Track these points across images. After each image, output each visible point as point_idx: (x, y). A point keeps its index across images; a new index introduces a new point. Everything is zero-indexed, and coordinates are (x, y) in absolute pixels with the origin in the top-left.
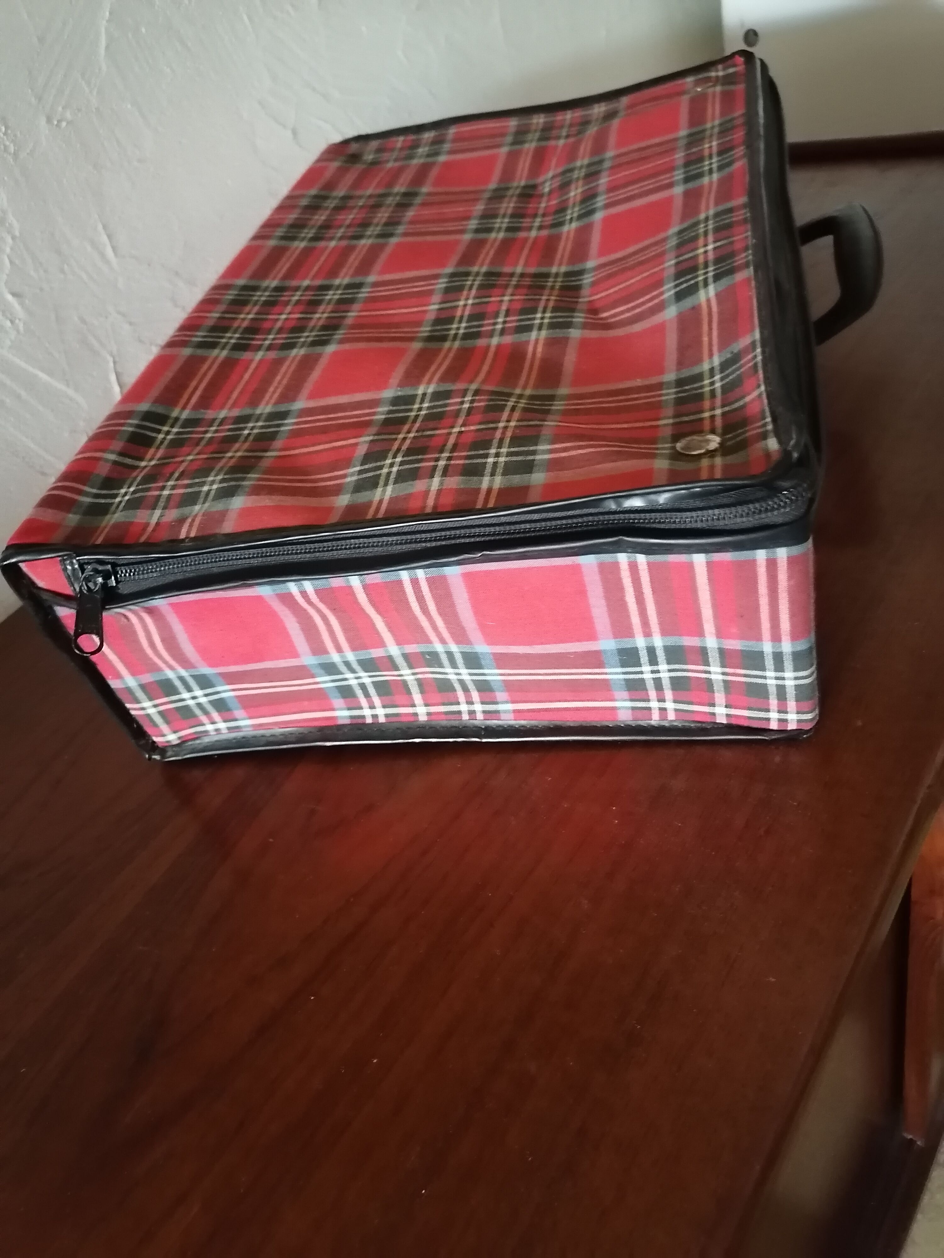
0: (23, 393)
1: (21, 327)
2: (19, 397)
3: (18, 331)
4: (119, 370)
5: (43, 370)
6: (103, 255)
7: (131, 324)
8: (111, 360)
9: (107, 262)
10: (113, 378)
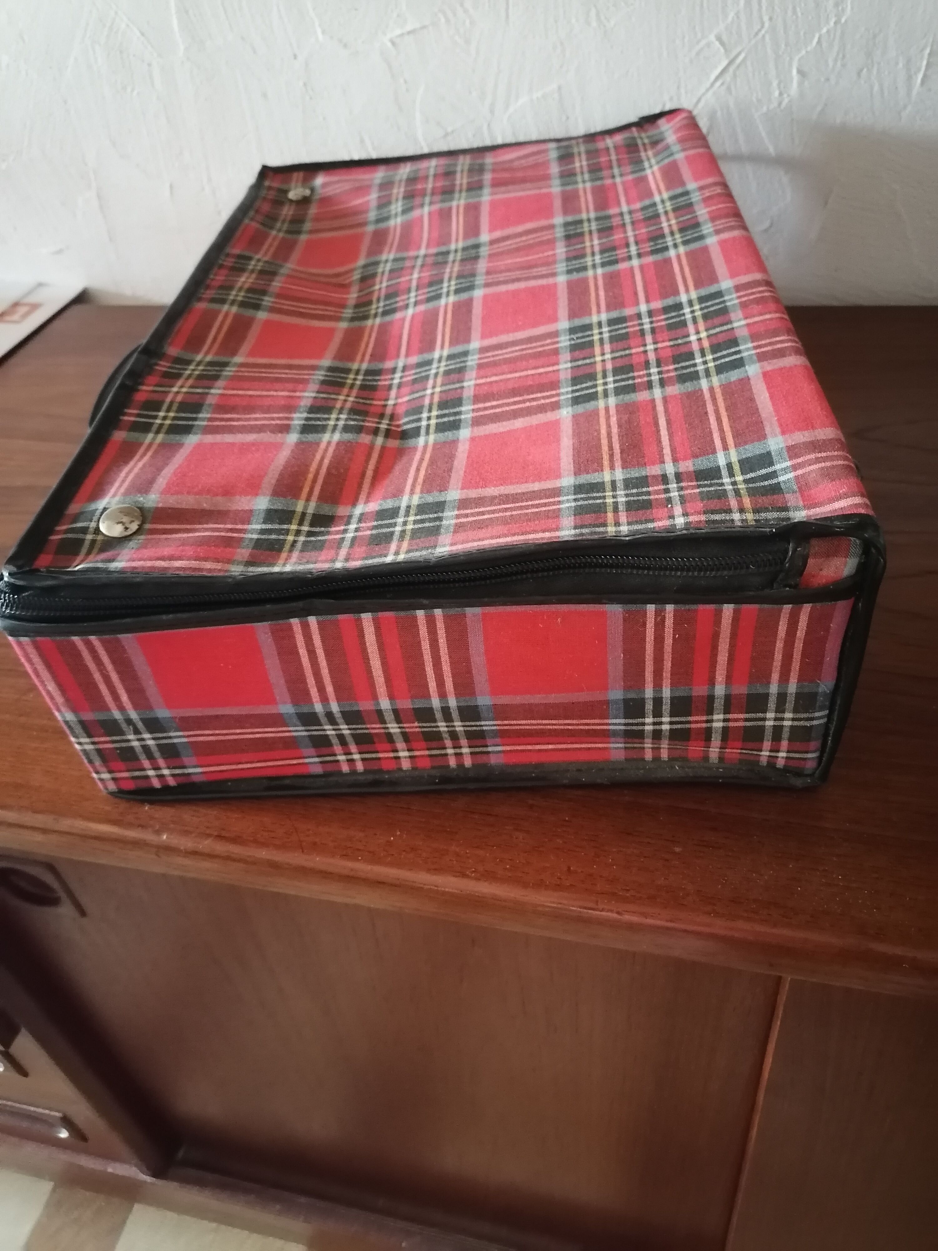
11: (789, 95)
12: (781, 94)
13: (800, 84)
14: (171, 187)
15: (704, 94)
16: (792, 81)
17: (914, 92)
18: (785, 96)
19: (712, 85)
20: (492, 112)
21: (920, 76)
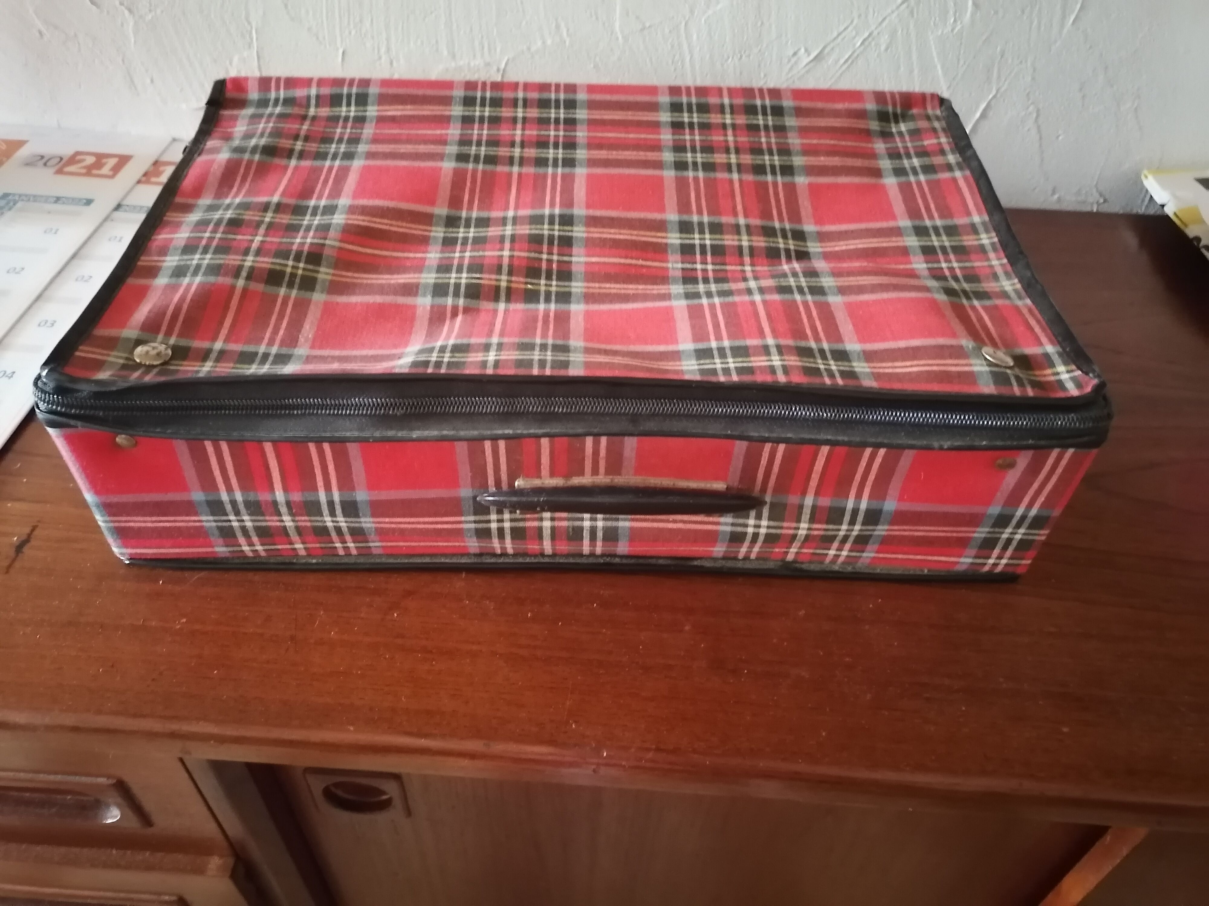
0: (916, 72)
1: (958, 27)
2: (911, 71)
3: (952, 30)
4: (993, 103)
5: (943, 67)
6: (1064, 17)
7: (1033, 79)
8: (994, 92)
9: (1062, 26)
10: (983, 106)
11: (961, 23)
12: (955, 21)
13: (973, 15)
14: (343, 53)
15: (889, 15)
16: (966, 12)
17: (1065, 31)
18: (959, 23)
19: (898, 7)
20: (692, 12)
21: (1072, 18)
